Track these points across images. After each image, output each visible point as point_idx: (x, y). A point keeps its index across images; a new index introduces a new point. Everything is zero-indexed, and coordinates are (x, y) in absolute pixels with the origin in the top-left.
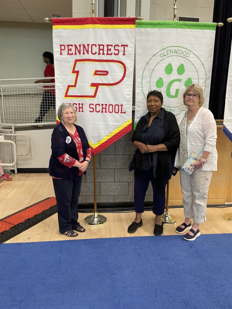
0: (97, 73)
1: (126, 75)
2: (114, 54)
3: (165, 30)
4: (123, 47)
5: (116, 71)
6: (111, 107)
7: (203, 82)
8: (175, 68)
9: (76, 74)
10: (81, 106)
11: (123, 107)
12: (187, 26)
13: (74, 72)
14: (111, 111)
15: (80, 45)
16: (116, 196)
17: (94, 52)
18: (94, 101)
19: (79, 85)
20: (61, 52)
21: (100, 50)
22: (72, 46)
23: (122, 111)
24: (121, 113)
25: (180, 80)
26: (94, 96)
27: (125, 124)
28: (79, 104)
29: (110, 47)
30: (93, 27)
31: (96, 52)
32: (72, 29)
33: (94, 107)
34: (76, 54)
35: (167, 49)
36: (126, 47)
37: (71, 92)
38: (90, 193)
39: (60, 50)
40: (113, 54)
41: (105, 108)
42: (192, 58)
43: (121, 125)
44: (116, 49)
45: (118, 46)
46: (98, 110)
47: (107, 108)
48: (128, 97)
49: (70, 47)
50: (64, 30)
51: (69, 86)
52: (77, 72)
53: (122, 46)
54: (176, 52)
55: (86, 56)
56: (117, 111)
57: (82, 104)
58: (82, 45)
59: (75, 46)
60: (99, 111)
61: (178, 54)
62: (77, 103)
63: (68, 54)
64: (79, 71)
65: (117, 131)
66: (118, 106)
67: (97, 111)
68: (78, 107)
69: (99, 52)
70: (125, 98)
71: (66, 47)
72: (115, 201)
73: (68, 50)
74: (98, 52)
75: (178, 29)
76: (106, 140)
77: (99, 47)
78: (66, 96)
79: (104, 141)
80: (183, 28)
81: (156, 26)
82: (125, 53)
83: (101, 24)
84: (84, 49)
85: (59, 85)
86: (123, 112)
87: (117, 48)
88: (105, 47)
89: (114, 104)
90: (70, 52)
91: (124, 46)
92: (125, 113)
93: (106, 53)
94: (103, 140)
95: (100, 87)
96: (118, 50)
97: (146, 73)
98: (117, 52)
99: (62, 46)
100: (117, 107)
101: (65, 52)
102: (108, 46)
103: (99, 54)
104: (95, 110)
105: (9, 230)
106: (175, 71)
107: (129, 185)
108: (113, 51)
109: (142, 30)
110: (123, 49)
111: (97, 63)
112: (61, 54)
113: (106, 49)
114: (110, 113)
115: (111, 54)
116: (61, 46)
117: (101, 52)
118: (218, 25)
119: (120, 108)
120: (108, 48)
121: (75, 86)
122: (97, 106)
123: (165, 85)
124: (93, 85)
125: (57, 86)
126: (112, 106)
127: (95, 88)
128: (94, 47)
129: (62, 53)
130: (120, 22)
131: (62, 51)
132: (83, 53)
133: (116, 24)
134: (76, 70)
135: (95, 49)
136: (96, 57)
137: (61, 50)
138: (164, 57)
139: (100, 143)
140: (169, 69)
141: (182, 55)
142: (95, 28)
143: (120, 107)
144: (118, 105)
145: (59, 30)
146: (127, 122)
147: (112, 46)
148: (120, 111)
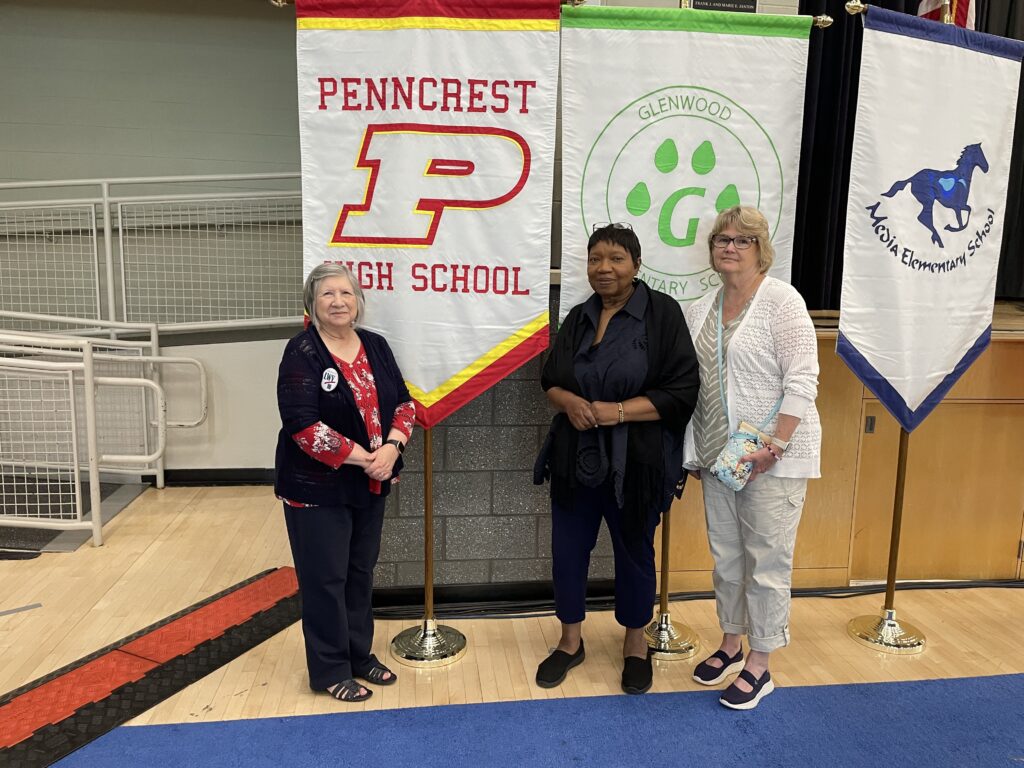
0: (437, 167)
1: (531, 173)
2: (493, 108)
3: (653, 36)
4: (520, 87)
5: (498, 163)
6: (481, 274)
7: (774, 199)
8: (685, 154)
9: (371, 169)
10: (385, 271)
11: (520, 273)
12: (723, 26)
13: (363, 162)
14: (481, 286)
15: (384, 81)
16: (496, 563)
17: (427, 102)
18: (427, 255)
19: (379, 206)
20: (323, 101)
21: (446, 95)
22: (358, 81)
23: (516, 286)
24: (516, 292)
25: (701, 192)
26: (429, 240)
27: (527, 327)
28: (379, 265)
29: (478, 88)
30: (427, 25)
31: (435, 104)
32: (359, 30)
33: (429, 276)
34: (370, 107)
35: (660, 95)
36: (529, 87)
37: (355, 225)
38: (409, 552)
39: (319, 93)
40: (489, 110)
41: (462, 278)
42: (737, 123)
43: (515, 332)
44: (498, 92)
45: (506, 84)
46: (439, 284)
47: (471, 277)
48: (538, 242)
49: (352, 87)
50: (332, 34)
51: (347, 208)
52: (375, 165)
53: (517, 84)
54: (687, 103)
55: (403, 115)
56: (501, 286)
57: (390, 265)
58: (390, 80)
59: (369, 82)
60: (445, 286)
61: (694, 111)
62: (373, 262)
63: (346, 107)
64: (379, 161)
65: (502, 350)
66: (503, 272)
67: (437, 286)
68: (375, 273)
69: (445, 102)
70: (528, 246)
71: (340, 87)
72: (494, 580)
73: (347, 94)
74: (442, 101)
75: (694, 34)
76: (466, 379)
77: (446, 88)
78: (338, 238)
79: (458, 382)
80: (710, 30)
81: (625, 22)
82: (528, 106)
83: (450, 16)
84: (396, 93)
85: (314, 203)
86: (520, 289)
87: (500, 90)
88: (462, 88)
89: (491, 267)
90: (352, 102)
91: (525, 84)
92: (527, 292)
93: (468, 105)
94: (455, 379)
95: (447, 210)
96: (505, 97)
97: (594, 167)
98: (500, 103)
99: (326, 83)
100: (501, 275)
101: (336, 102)
102: (472, 83)
103: (445, 108)
104: (430, 283)
105: (143, 678)
106: (685, 165)
107: (537, 526)
108: (488, 100)
109: (584, 33)
110: (521, 94)
111: (438, 136)
112: (323, 107)
113: (465, 92)
114: (478, 294)
115: (484, 109)
116: (322, 81)
117: (452, 102)
118: (815, 22)
119: (511, 279)
120: (472, 90)
121: (366, 207)
122: (439, 271)
123: (657, 205)
124: (424, 204)
125: (308, 207)
126: (484, 271)
127: (432, 213)
128: (428, 86)
129: (326, 104)
130: (511, 12)
131: (326, 97)
132: (392, 103)
133: (499, 17)
134: (370, 156)
135: (433, 94)
136: (436, 118)
137: (324, 94)
138: (652, 119)
139: (447, 390)
140: (666, 157)
141: (706, 114)
142: (433, 28)
143: (511, 274)
144: (506, 270)
145: (317, 31)
146: (533, 321)
147: (485, 83)
148: (511, 288)
